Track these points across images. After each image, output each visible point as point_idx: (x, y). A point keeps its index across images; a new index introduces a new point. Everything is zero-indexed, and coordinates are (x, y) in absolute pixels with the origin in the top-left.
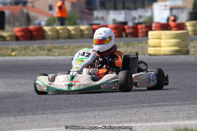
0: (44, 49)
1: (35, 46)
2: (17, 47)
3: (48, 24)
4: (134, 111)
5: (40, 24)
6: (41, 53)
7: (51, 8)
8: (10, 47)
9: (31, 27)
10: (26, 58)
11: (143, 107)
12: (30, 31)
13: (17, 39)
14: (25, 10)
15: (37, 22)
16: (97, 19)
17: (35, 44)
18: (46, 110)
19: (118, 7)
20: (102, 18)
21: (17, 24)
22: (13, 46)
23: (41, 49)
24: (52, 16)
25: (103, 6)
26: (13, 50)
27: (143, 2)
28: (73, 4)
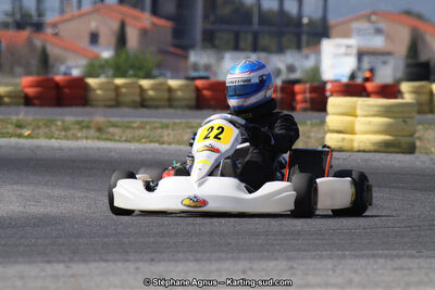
0: (88, 127)
1: (69, 119)
2: (30, 118)
4: (329, 264)
5: (68, 73)
7: (94, 38)
8: (14, 118)
9: (59, 78)
10: (54, 143)
11: (344, 257)
12: (57, 86)
13: (28, 101)
14: (38, 42)
15: (62, 68)
16: (196, 67)
17: (69, 116)
19: (242, 45)
20: (207, 68)
21: (18, 70)
22: (21, 117)
23: (83, 126)
24: (97, 57)
25: (210, 40)
26: (20, 126)
27: (298, 36)
28: (144, 33)
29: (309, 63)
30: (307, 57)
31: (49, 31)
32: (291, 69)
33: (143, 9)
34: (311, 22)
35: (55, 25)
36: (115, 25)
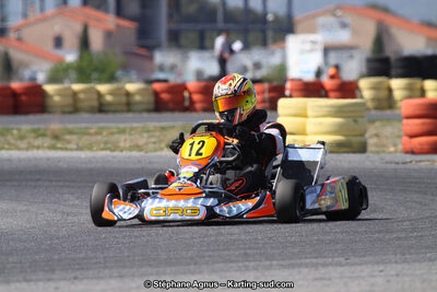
0: (44, 135)
1: (25, 127)
3: (53, 79)
5: (33, 79)
6: (38, 142)
7: (58, 42)
9: (15, 85)
10: (5, 154)
11: (270, 267)
12: (14, 94)
15: (27, 74)
16: (161, 68)
17: (25, 124)
18: (53, 271)
19: (208, 43)
20: (173, 68)
23: (39, 134)
24: (61, 61)
25: (175, 40)
27: (264, 32)
28: (108, 35)
29: (275, 60)
30: (273, 53)
31: (12, 35)
32: (257, 66)
33: (106, 11)
34: (277, 19)
35: (18, 30)
36: (78, 28)
